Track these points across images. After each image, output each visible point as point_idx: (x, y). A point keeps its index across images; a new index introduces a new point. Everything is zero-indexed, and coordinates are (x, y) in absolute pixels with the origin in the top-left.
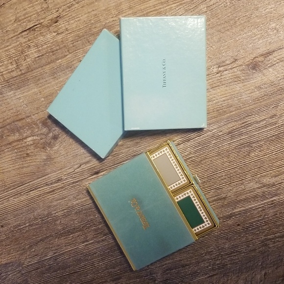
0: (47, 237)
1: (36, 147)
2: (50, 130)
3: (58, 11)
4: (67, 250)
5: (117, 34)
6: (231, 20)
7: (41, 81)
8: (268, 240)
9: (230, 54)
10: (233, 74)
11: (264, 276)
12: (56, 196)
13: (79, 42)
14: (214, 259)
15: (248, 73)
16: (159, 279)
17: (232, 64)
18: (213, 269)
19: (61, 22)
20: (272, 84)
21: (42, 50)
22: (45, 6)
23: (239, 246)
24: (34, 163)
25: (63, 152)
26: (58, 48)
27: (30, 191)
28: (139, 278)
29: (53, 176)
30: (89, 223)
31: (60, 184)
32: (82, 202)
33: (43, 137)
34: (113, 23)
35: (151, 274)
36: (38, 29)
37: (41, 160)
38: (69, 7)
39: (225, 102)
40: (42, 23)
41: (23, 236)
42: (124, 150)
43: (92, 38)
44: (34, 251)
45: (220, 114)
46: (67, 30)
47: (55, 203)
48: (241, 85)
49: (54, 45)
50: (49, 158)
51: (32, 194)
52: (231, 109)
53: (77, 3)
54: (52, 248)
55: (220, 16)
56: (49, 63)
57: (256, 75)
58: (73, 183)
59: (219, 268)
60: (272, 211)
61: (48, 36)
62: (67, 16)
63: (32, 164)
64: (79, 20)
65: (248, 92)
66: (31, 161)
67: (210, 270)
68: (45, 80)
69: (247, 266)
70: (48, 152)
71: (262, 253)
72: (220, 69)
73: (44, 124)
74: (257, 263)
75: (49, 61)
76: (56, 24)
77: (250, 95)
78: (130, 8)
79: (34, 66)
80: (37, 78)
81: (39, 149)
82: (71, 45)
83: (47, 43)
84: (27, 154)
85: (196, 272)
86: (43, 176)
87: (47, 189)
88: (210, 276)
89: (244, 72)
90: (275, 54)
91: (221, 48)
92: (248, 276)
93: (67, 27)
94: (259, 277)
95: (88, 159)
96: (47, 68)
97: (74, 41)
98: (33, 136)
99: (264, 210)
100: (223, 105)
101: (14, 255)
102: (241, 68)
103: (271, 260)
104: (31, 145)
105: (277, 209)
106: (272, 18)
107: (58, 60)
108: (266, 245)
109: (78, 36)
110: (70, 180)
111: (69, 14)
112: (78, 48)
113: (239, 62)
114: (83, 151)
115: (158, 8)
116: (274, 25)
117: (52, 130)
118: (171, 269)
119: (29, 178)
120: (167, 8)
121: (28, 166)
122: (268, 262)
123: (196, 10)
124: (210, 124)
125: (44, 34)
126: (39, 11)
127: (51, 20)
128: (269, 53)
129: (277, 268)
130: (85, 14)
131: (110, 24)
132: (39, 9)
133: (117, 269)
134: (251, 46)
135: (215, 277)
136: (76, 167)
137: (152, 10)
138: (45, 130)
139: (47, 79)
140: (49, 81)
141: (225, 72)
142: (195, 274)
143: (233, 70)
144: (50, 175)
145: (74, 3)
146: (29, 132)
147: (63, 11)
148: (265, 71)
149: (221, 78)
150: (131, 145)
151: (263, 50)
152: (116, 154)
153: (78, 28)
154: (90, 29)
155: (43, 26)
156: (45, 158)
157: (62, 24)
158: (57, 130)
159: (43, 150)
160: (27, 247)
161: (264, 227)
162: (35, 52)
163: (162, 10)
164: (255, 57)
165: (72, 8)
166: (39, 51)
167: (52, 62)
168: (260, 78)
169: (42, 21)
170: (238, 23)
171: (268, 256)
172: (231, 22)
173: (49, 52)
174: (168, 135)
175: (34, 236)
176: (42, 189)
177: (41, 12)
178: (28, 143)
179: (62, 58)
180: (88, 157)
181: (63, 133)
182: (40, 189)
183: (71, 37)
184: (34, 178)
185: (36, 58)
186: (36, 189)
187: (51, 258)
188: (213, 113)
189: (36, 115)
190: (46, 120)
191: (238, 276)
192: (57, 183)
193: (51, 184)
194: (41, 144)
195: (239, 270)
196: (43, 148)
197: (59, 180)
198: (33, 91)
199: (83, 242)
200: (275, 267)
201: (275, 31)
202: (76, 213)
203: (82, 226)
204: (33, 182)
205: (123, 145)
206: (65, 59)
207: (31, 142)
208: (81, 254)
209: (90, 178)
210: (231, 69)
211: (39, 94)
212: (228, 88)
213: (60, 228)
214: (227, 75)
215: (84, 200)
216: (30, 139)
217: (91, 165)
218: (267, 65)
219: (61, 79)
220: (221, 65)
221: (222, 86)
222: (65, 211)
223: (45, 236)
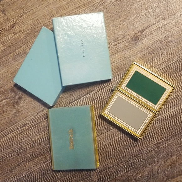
0: (21, 163)
1: (8, 106)
2: (16, 94)
3: (14, 20)
4: (35, 169)
5: (51, 30)
6: (119, 13)
7: (8, 64)
8: (159, 143)
9: (121, 33)
10: (124, 45)
11: (160, 166)
12: (24, 135)
13: (29, 37)
14: (128, 160)
15: (132, 43)
16: (95, 178)
17: (123, 39)
18: (128, 167)
19: (16, 26)
20: (148, 48)
21: (6, 45)
22: (5, 18)
23: (141, 150)
24: (8, 116)
25: (26, 107)
26: (16, 42)
27: (8, 134)
28: (83, 180)
29: (21, 123)
30: (47, 149)
31: (26, 127)
32: (41, 137)
33: (13, 98)
34: (48, 23)
35: (90, 176)
36: (2, 32)
37: (13, 114)
38: (20, 17)
39: (122, 62)
40: (4, 28)
41: (6, 164)
42: (64, 100)
43: (36, 34)
44: (14, 173)
45: (120, 70)
46: (20, 31)
47: (24, 140)
48: (130, 51)
49: (13, 41)
50: (18, 112)
51: (9, 136)
52: (126, 66)
53: (25, 14)
54: (25, 169)
55: (112, 12)
56: (12, 52)
57: (137, 44)
58: (34, 125)
59: (131, 166)
60: (158, 125)
61: (9, 36)
62: (20, 22)
63: (7, 117)
64: (27, 24)
65: (135, 54)
66: (6, 115)
67: (126, 168)
68: (10, 63)
69: (148, 161)
70: (16, 108)
71: (156, 152)
72: (116, 43)
73: (12, 90)
74: (154, 159)
75: (11, 51)
76: (13, 28)
77: (136, 56)
78: (58, 13)
79: (2, 55)
80: (5, 63)
81: (10, 107)
82: (24, 40)
83: (9, 40)
84: (3, 111)
85: (117, 171)
86: (15, 124)
87: (18, 131)
88: (126, 172)
89: (130, 43)
90: (147, 30)
91: (115, 31)
92: (150, 168)
93: (20, 29)
94: (157, 168)
95: (42, 109)
96: (10, 56)
97: (26, 37)
98: (6, 99)
99: (154, 125)
100: (121, 64)
101: (1, 178)
102: (128, 41)
103: (162, 156)
104: (5, 105)
105: (161, 123)
106: (142, 9)
107: (17, 50)
108: (158, 147)
109: (28, 34)
110: (32, 124)
111: (21, 21)
112: (29, 41)
113: (127, 38)
114: (38, 104)
115: (74, 11)
116: (144, 13)
117: (17, 94)
118: (102, 171)
119: (6, 126)
120: (80, 10)
121: (5, 119)
122: (161, 157)
123: (98, 10)
124: (114, 77)
125: (7, 35)
126: (2, 21)
127: (10, 26)
128: (144, 30)
129: (166, 161)
130: (31, 20)
131: (47, 24)
132: (2, 20)
133: (68, 176)
134: (132, 27)
135: (130, 172)
136: (35, 115)
137: (71, 13)
138: (13, 94)
139: (11, 62)
140: (13, 64)
141: (119, 45)
142: (117, 172)
143: (124, 42)
144: (19, 122)
145: (23, 14)
146: (3, 97)
147: (17, 20)
148: (142, 41)
149: (117, 48)
150: (68, 97)
151: (140, 28)
152: (59, 103)
153: (28, 29)
154: (35, 28)
155: (6, 31)
156: (15, 112)
157: (17, 28)
158: (20, 93)
159: (13, 107)
160: (9, 171)
161: (155, 136)
162: (2, 47)
163: (77, 12)
164: (136, 33)
165: (22, 17)
166: (5, 46)
167: (13, 51)
168: (140, 46)
169: (4, 27)
170: (123, 15)
171: (160, 153)
172: (119, 14)
173: (11, 46)
174: (90, 87)
175: (13, 163)
176: (15, 132)
177: (3, 22)
178: (3, 104)
179: (19, 48)
180: (42, 107)
181: (25, 95)
182: (13, 132)
183: (23, 35)
184: (9, 126)
185: (3, 50)
186: (11, 133)
187: (25, 176)
188: (115, 70)
189: (7, 86)
190: (13, 88)
191: (144, 169)
192: (24, 127)
193: (21, 128)
194: (12, 104)
195: (144, 165)
196: (13, 106)
197: (25, 125)
198: (3, 71)
199: (45, 162)
200: (166, 160)
201: (145, 17)
202: (38, 144)
203: (43, 152)
204: (9, 129)
205: (63, 97)
206: (21, 48)
207: (5, 103)
208: (44, 170)
209: (44, 121)
210: (122, 42)
211: (7, 72)
212: (122, 54)
213: (29, 155)
214: (121, 46)
215: (42, 135)
216: (4, 101)
217: (44, 112)
218: (143, 37)
219: (20, 61)
220: (116, 40)
221: (119, 53)
222: (31, 144)
223: (20, 162)
